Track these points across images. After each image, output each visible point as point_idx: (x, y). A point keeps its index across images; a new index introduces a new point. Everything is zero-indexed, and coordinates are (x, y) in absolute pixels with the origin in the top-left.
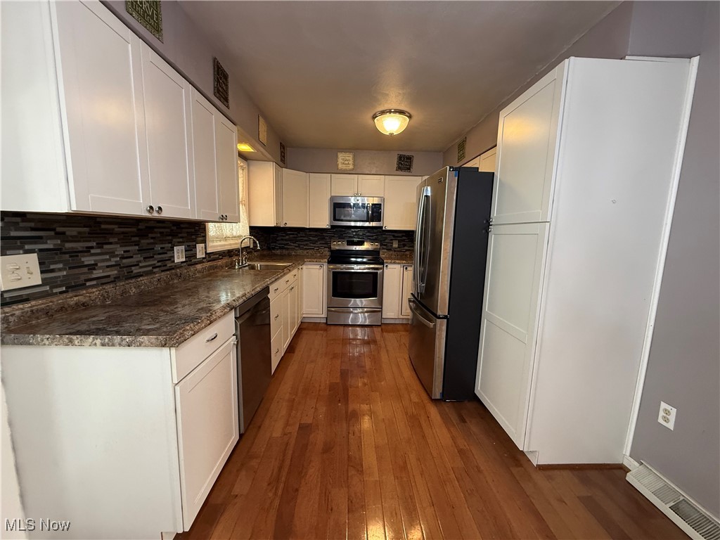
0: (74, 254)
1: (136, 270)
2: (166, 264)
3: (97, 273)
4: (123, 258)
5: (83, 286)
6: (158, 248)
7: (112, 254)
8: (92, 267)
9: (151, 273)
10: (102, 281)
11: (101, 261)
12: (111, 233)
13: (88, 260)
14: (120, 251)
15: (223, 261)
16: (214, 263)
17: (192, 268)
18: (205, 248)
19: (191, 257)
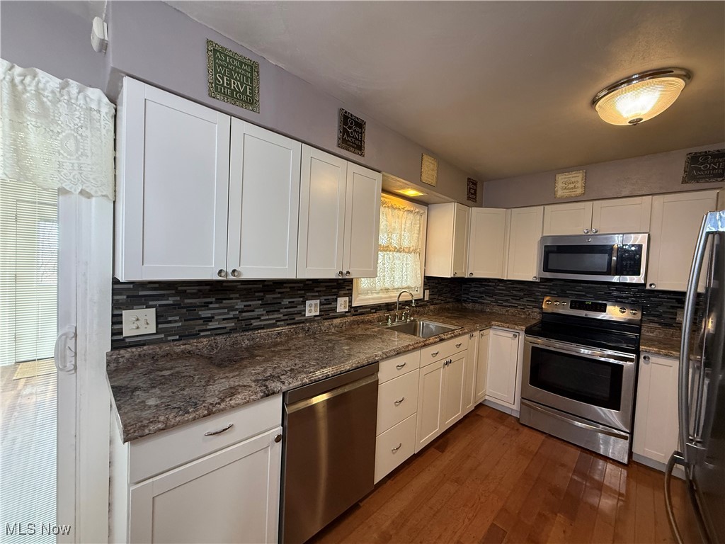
0: (191, 308)
1: (255, 323)
2: (294, 318)
3: (212, 325)
4: (242, 311)
5: (196, 335)
6: (286, 302)
7: (231, 309)
8: (210, 319)
9: (274, 326)
10: (218, 332)
11: (219, 315)
13: (205, 313)
14: (240, 305)
15: (376, 315)
16: (362, 317)
17: (326, 323)
18: (350, 302)
19: (328, 312)
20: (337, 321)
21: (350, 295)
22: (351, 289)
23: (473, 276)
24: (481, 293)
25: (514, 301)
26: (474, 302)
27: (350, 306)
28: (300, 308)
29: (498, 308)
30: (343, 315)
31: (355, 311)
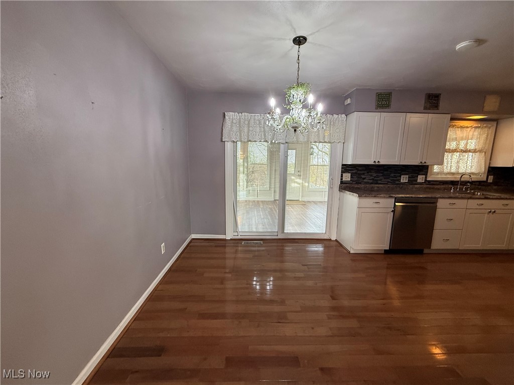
0: (360, 174)
1: (379, 182)
2: (395, 182)
3: (365, 181)
4: (375, 177)
5: (360, 183)
6: (392, 175)
7: (372, 176)
8: (364, 179)
9: (387, 184)
10: (366, 183)
11: (367, 178)
12: (372, 169)
13: (363, 177)
14: (375, 175)
15: (442, 186)
16: (433, 186)
17: (411, 186)
18: (426, 178)
19: (412, 181)
20: (416, 186)
21: (426, 174)
22: (427, 172)
27: (426, 180)
28: (398, 178)
30: (421, 184)
31: (428, 182)
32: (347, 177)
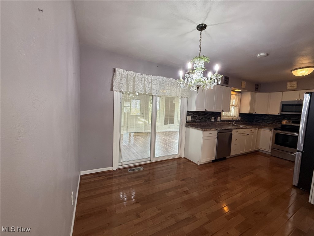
0: (195, 117)
1: (203, 121)
2: (209, 121)
3: (197, 120)
5: (195, 122)
6: (208, 117)
7: (200, 117)
8: (197, 119)
9: (206, 122)
10: (198, 122)
11: (198, 119)
12: (200, 114)
15: (226, 123)
16: (223, 123)
17: (215, 123)
18: (220, 118)
19: (216, 120)
20: (218, 123)
21: (220, 117)
22: (221, 115)
23: (256, 113)
24: (259, 119)
25: (271, 121)
26: (256, 122)
28: (210, 119)
29: (265, 124)
30: (219, 122)
31: (221, 121)
32: (189, 118)
